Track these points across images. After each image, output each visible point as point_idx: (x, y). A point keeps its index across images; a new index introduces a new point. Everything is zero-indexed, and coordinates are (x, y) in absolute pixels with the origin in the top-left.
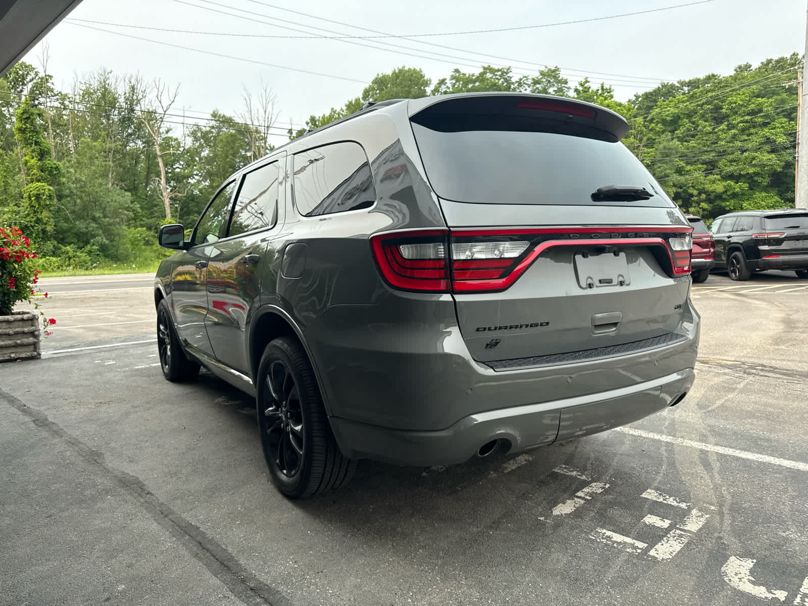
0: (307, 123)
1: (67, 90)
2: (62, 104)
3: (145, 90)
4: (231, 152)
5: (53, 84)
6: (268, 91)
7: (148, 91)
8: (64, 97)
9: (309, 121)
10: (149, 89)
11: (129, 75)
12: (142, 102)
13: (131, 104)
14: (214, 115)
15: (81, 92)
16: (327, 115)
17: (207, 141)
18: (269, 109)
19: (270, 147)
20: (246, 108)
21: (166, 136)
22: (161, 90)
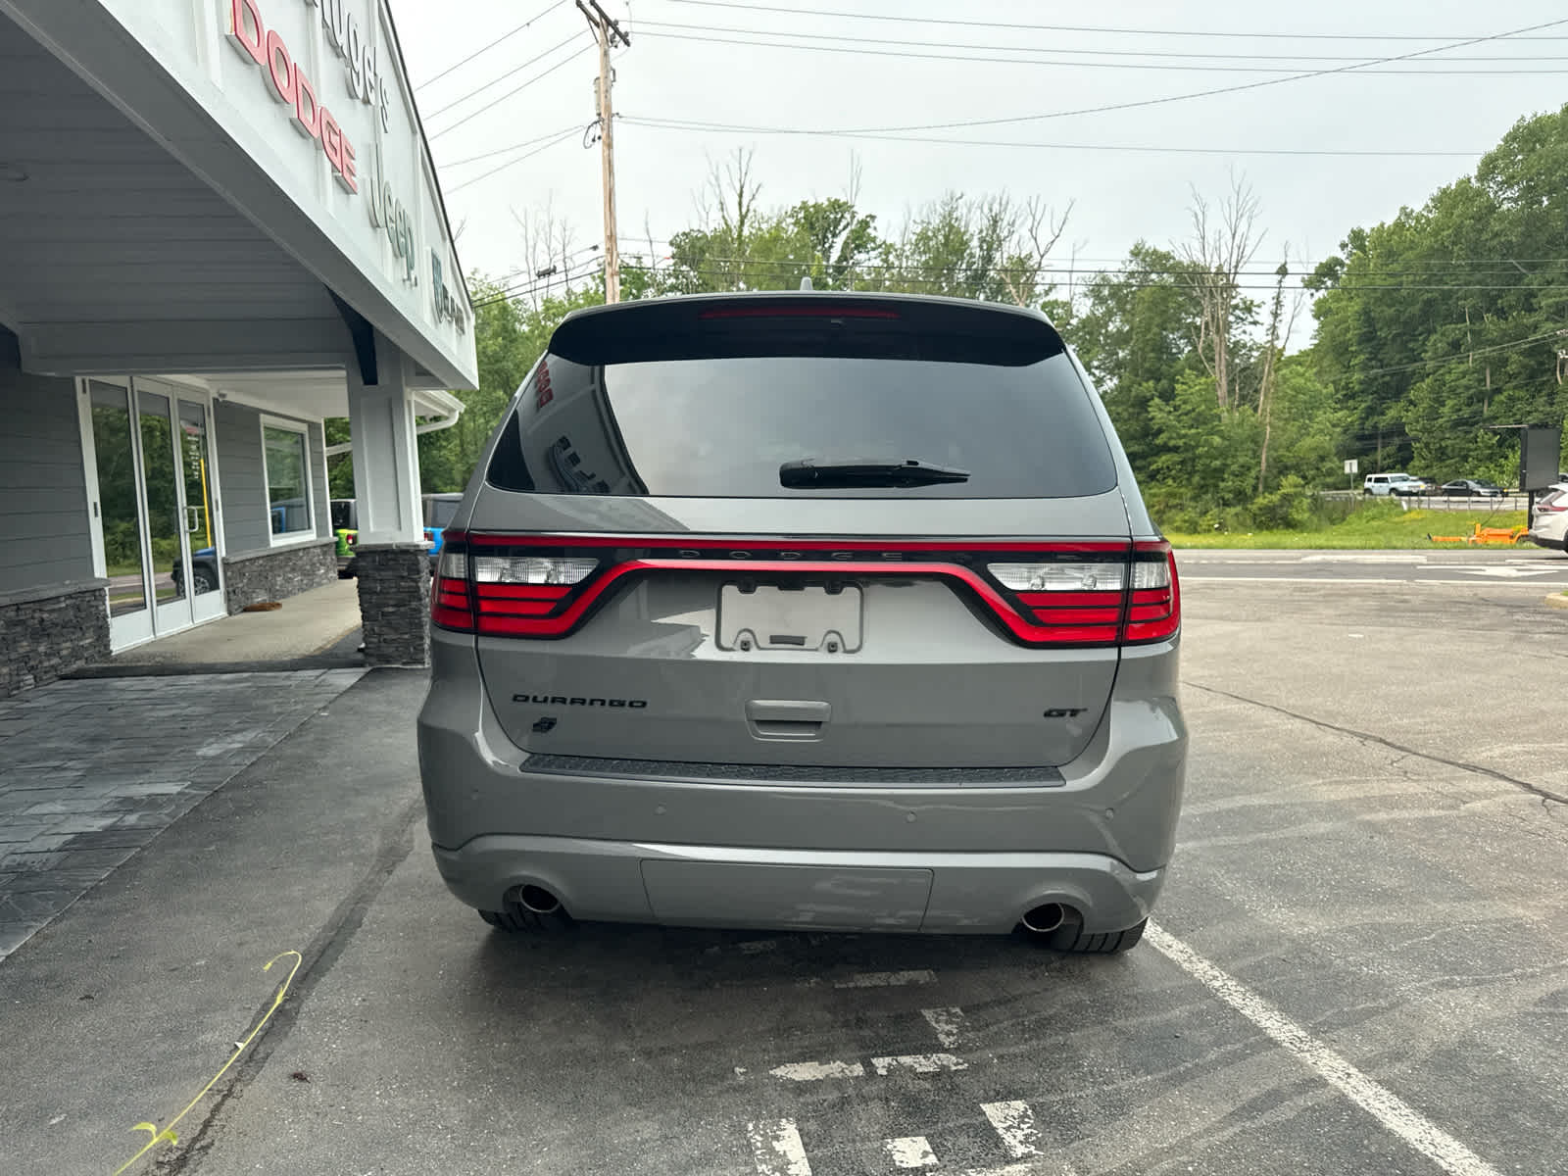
0: (1343, 246)
1: (894, 239)
2: (886, 261)
3: (1014, 221)
4: (1158, 320)
5: (875, 229)
6: (1243, 193)
7: (1017, 223)
8: (888, 249)
9: (1347, 240)
10: (1022, 218)
11: (989, 198)
12: (1005, 245)
13: (989, 249)
14: (1136, 253)
15: (914, 237)
16: (1389, 221)
17: (1121, 302)
18: (1242, 228)
19: (1245, 303)
20: (1196, 232)
21: (1046, 299)
22: (1038, 218)
